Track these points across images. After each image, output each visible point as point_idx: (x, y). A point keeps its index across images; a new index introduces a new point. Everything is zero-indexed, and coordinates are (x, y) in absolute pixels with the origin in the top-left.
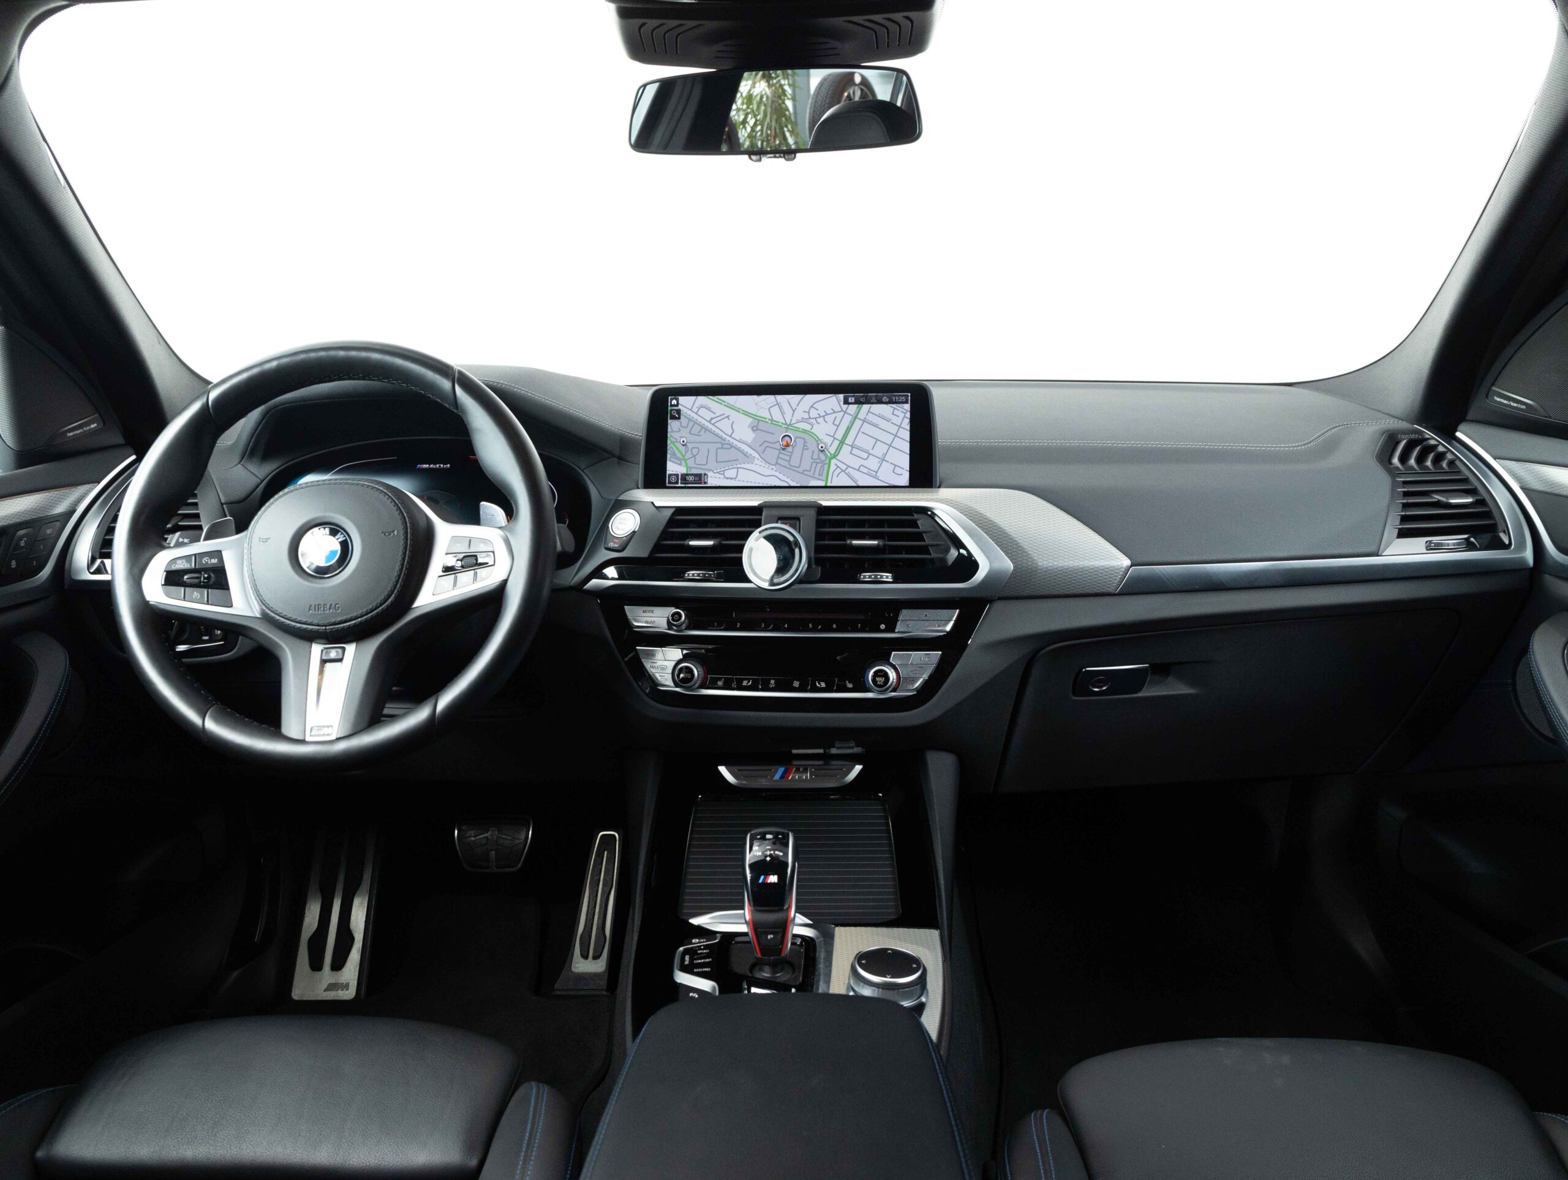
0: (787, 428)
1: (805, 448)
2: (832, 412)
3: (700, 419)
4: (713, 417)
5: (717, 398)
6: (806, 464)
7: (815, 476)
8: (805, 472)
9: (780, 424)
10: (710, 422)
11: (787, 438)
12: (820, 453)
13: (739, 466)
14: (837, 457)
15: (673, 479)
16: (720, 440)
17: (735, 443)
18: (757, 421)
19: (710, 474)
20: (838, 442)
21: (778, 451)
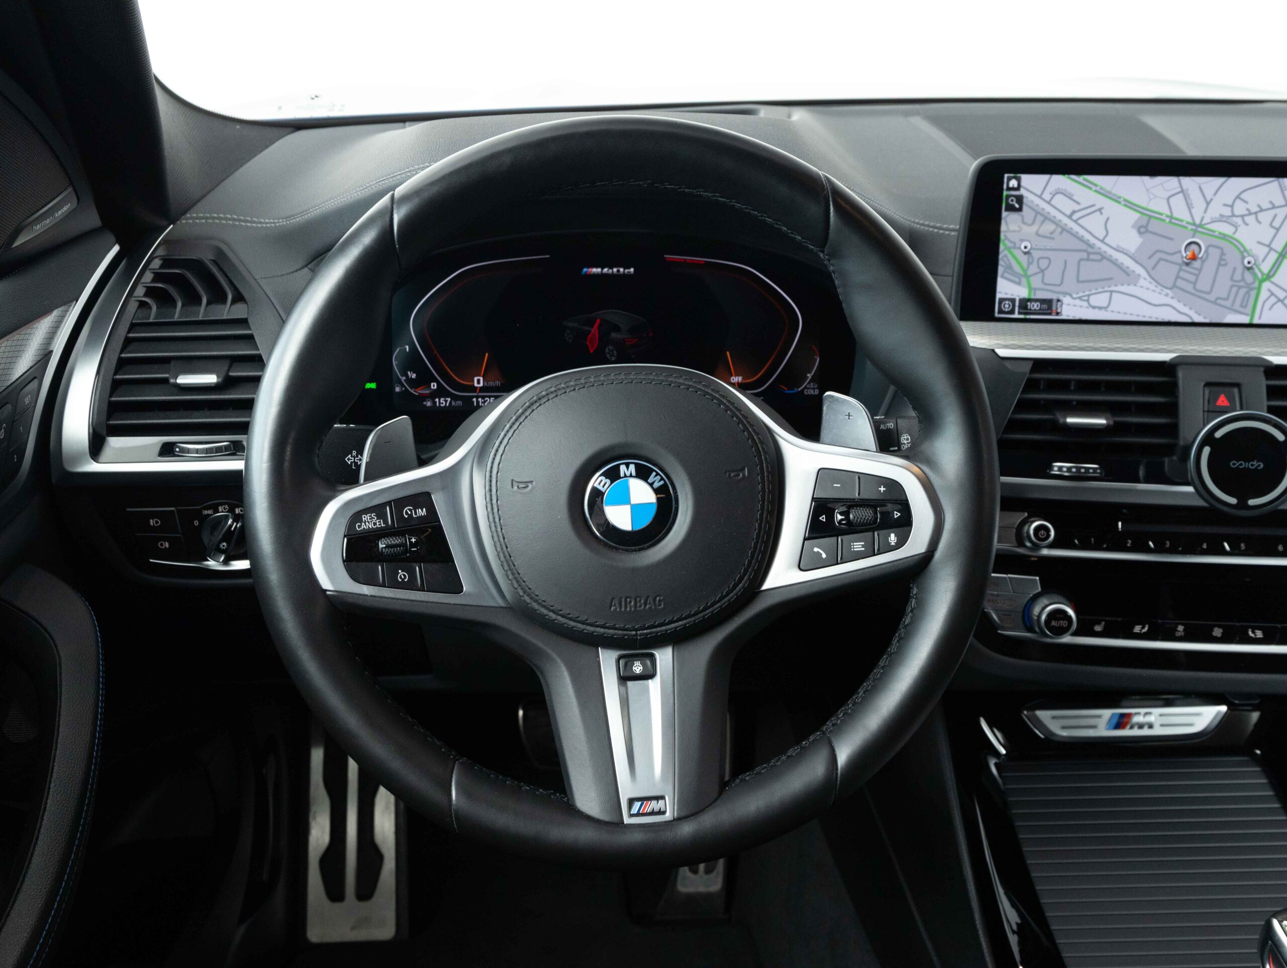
0: (1195, 231)
1: (1223, 262)
2: (1271, 206)
3: (1053, 212)
4: (1076, 209)
5: (1084, 179)
6: (1222, 289)
7: (1234, 307)
8: (1218, 301)
9: (1184, 223)
10: (1070, 217)
11: (1194, 247)
12: (1246, 272)
13: (1113, 288)
14: (1273, 279)
15: (1007, 306)
16: (1084, 247)
17: (1110, 252)
18: (1147, 218)
19: (1066, 300)
20: (1276, 256)
21: (1177, 267)
